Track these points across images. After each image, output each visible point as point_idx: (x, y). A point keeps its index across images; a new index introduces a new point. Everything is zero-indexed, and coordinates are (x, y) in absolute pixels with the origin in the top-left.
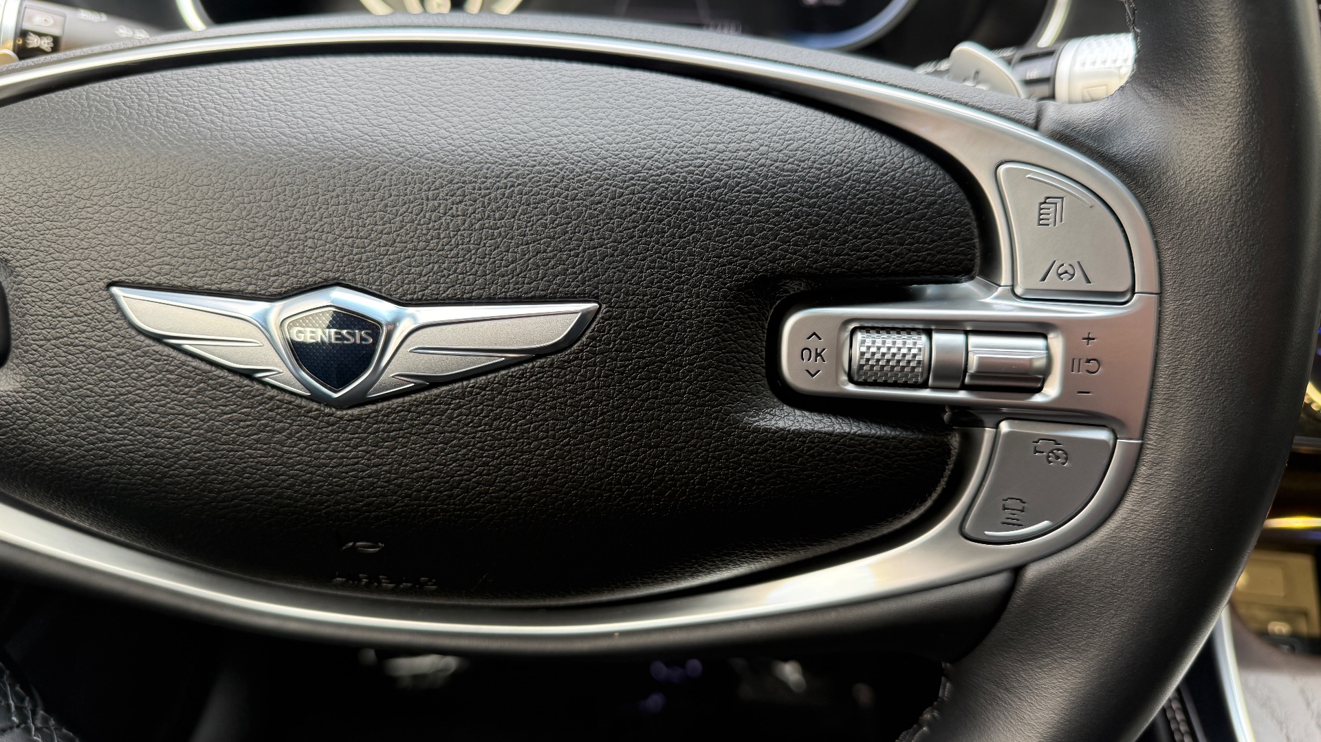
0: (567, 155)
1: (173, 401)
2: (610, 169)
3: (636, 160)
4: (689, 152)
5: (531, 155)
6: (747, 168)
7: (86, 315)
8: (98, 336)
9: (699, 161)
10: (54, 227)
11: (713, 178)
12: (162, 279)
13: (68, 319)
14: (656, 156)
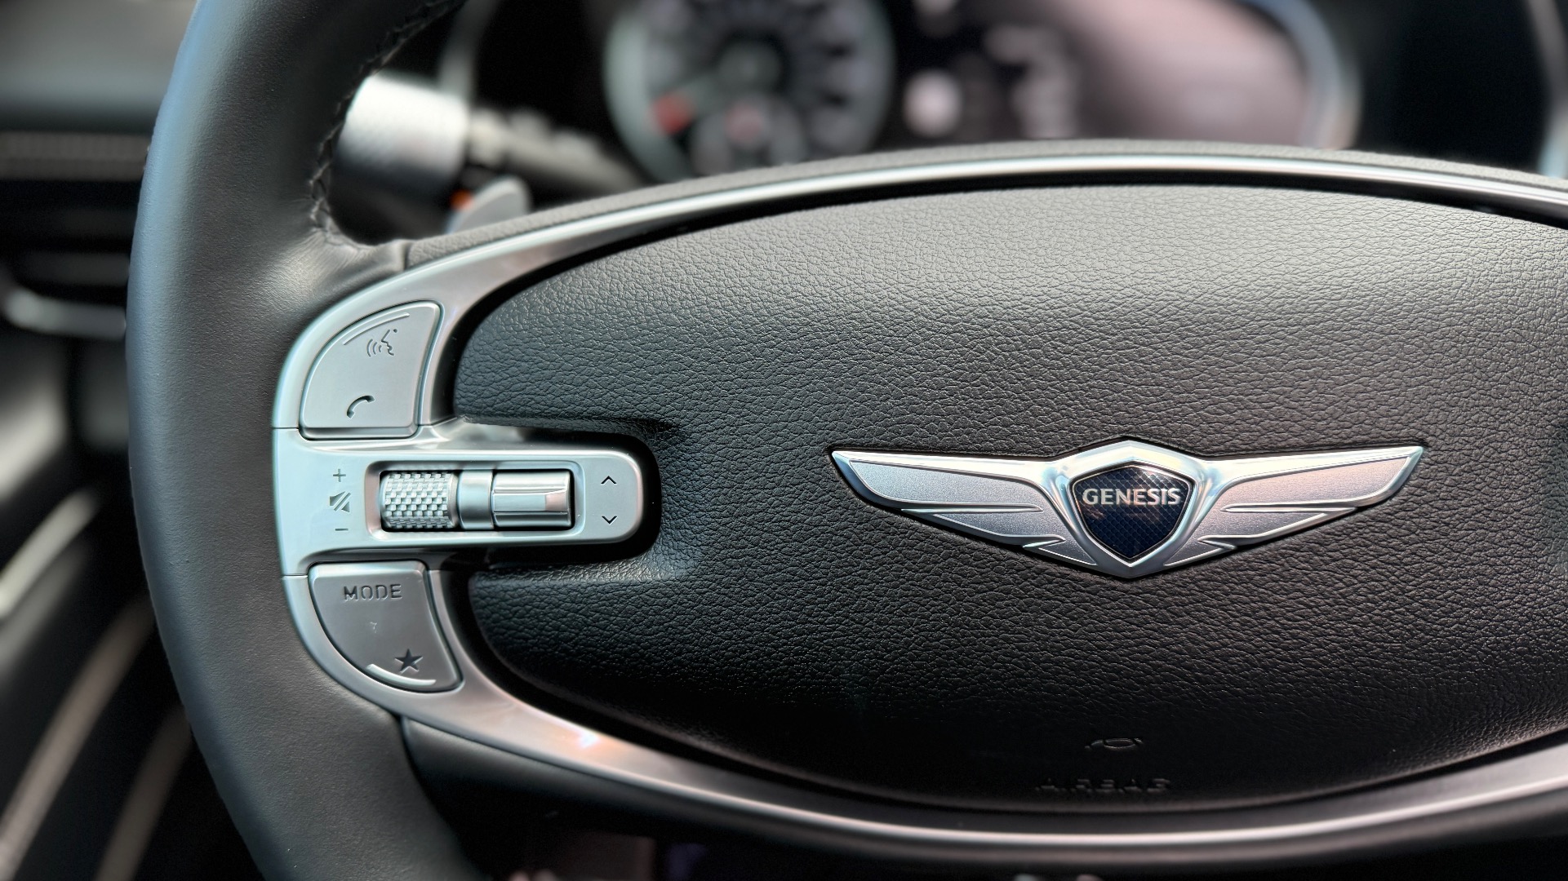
0: (1370, 287)
1: (908, 580)
2: (1421, 300)
3: (1445, 290)
4: (1496, 280)
5: (1332, 287)
6: (1559, 296)
7: (794, 485)
8: (808, 508)
9: (1508, 290)
10: (750, 385)
11: (1528, 308)
12: (902, 440)
13: (766, 491)
14: (1464, 285)
